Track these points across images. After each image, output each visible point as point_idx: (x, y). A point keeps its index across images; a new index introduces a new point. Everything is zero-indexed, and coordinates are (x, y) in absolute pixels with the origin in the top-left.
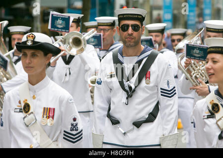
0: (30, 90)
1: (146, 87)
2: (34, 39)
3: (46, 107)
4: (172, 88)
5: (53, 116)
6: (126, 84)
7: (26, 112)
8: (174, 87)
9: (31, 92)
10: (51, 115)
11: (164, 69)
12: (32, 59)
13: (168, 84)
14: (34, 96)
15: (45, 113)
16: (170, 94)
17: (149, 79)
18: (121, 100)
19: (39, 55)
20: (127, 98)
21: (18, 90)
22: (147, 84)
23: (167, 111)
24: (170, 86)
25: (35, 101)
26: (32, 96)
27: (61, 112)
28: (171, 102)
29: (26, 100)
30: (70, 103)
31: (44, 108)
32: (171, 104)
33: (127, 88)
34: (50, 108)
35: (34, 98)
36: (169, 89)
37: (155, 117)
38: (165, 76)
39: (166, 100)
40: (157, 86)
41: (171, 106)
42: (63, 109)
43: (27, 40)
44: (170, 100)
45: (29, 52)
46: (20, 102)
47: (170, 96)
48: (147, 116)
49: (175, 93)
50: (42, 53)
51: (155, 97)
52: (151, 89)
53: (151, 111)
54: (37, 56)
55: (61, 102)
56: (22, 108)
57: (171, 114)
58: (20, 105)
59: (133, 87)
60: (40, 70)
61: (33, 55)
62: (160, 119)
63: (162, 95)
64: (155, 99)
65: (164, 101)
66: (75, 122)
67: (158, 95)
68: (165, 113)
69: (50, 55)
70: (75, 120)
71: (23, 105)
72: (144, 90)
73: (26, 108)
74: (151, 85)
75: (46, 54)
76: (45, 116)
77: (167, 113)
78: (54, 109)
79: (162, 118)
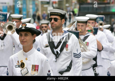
0: (24, 55)
1: (66, 52)
2: (26, 26)
3: (34, 64)
4: (79, 53)
5: (38, 69)
6: (55, 50)
7: (22, 68)
8: (80, 53)
9: (25, 56)
10: (37, 69)
11: (75, 43)
12: (25, 37)
13: (77, 51)
14: (26, 58)
15: (33, 68)
16: (78, 56)
17: (68, 48)
18: (52, 60)
19: (29, 35)
20: (56, 58)
21: (17, 55)
22: (67, 50)
23: (77, 65)
24: (78, 52)
25: (27, 61)
26: (25, 58)
27: (42, 68)
28: (79, 61)
29: (22, 61)
30: (47, 62)
31: (33, 65)
32: (79, 62)
33: (56, 53)
34: (36, 65)
35: (26, 59)
36: (78, 54)
37: (70, 69)
38: (76, 46)
39: (76, 59)
40: (71, 52)
41: (79, 63)
42: (43, 66)
43: (22, 27)
44: (78, 59)
45: (23, 33)
46: (18, 62)
47: (78, 57)
48: (66, 68)
49: (81, 56)
50: (31, 34)
51: (70, 58)
52: (69, 53)
53: (68, 65)
54: (28, 35)
55: (42, 62)
56: (20, 65)
57: (79, 67)
58: (18, 63)
59: (59, 52)
60: (29, 43)
61: (26, 35)
62: (73, 70)
63: (74, 57)
64: (70, 59)
65: (75, 60)
66: (49, 73)
67: (72, 57)
68: (76, 67)
69: (35, 35)
70: (49, 71)
71: (20, 63)
72: (65, 54)
73: (22, 65)
74: (69, 51)
75: (33, 35)
76: (33, 70)
77: (77, 67)
78: (38, 66)
79: (73, 69)
